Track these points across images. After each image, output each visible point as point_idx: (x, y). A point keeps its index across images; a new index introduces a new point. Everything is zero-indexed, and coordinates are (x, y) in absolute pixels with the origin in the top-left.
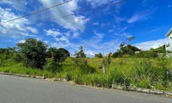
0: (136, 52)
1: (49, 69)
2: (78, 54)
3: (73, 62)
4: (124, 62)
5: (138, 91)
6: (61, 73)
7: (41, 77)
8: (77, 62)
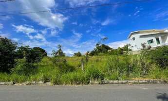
0: (108, 51)
2: (56, 53)
3: (51, 62)
4: (99, 59)
5: (110, 84)
6: (36, 75)
7: (8, 83)
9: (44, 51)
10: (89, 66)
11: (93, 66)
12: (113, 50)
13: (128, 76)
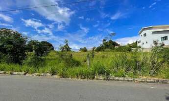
0: (116, 47)
1: (29, 64)
2: (63, 48)
3: (58, 56)
4: (105, 55)
5: (116, 80)
8: (62, 56)
9: (52, 45)
10: (95, 61)
11: (99, 62)
12: (121, 46)
13: (135, 74)
